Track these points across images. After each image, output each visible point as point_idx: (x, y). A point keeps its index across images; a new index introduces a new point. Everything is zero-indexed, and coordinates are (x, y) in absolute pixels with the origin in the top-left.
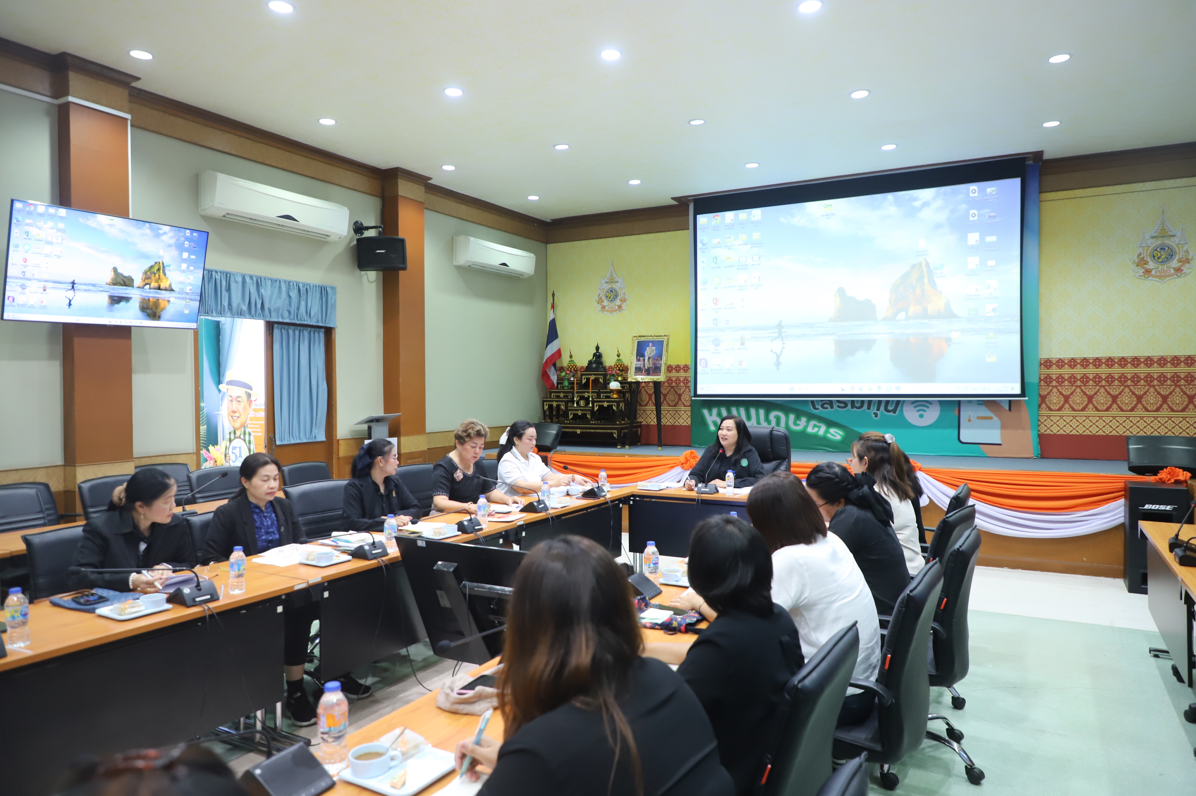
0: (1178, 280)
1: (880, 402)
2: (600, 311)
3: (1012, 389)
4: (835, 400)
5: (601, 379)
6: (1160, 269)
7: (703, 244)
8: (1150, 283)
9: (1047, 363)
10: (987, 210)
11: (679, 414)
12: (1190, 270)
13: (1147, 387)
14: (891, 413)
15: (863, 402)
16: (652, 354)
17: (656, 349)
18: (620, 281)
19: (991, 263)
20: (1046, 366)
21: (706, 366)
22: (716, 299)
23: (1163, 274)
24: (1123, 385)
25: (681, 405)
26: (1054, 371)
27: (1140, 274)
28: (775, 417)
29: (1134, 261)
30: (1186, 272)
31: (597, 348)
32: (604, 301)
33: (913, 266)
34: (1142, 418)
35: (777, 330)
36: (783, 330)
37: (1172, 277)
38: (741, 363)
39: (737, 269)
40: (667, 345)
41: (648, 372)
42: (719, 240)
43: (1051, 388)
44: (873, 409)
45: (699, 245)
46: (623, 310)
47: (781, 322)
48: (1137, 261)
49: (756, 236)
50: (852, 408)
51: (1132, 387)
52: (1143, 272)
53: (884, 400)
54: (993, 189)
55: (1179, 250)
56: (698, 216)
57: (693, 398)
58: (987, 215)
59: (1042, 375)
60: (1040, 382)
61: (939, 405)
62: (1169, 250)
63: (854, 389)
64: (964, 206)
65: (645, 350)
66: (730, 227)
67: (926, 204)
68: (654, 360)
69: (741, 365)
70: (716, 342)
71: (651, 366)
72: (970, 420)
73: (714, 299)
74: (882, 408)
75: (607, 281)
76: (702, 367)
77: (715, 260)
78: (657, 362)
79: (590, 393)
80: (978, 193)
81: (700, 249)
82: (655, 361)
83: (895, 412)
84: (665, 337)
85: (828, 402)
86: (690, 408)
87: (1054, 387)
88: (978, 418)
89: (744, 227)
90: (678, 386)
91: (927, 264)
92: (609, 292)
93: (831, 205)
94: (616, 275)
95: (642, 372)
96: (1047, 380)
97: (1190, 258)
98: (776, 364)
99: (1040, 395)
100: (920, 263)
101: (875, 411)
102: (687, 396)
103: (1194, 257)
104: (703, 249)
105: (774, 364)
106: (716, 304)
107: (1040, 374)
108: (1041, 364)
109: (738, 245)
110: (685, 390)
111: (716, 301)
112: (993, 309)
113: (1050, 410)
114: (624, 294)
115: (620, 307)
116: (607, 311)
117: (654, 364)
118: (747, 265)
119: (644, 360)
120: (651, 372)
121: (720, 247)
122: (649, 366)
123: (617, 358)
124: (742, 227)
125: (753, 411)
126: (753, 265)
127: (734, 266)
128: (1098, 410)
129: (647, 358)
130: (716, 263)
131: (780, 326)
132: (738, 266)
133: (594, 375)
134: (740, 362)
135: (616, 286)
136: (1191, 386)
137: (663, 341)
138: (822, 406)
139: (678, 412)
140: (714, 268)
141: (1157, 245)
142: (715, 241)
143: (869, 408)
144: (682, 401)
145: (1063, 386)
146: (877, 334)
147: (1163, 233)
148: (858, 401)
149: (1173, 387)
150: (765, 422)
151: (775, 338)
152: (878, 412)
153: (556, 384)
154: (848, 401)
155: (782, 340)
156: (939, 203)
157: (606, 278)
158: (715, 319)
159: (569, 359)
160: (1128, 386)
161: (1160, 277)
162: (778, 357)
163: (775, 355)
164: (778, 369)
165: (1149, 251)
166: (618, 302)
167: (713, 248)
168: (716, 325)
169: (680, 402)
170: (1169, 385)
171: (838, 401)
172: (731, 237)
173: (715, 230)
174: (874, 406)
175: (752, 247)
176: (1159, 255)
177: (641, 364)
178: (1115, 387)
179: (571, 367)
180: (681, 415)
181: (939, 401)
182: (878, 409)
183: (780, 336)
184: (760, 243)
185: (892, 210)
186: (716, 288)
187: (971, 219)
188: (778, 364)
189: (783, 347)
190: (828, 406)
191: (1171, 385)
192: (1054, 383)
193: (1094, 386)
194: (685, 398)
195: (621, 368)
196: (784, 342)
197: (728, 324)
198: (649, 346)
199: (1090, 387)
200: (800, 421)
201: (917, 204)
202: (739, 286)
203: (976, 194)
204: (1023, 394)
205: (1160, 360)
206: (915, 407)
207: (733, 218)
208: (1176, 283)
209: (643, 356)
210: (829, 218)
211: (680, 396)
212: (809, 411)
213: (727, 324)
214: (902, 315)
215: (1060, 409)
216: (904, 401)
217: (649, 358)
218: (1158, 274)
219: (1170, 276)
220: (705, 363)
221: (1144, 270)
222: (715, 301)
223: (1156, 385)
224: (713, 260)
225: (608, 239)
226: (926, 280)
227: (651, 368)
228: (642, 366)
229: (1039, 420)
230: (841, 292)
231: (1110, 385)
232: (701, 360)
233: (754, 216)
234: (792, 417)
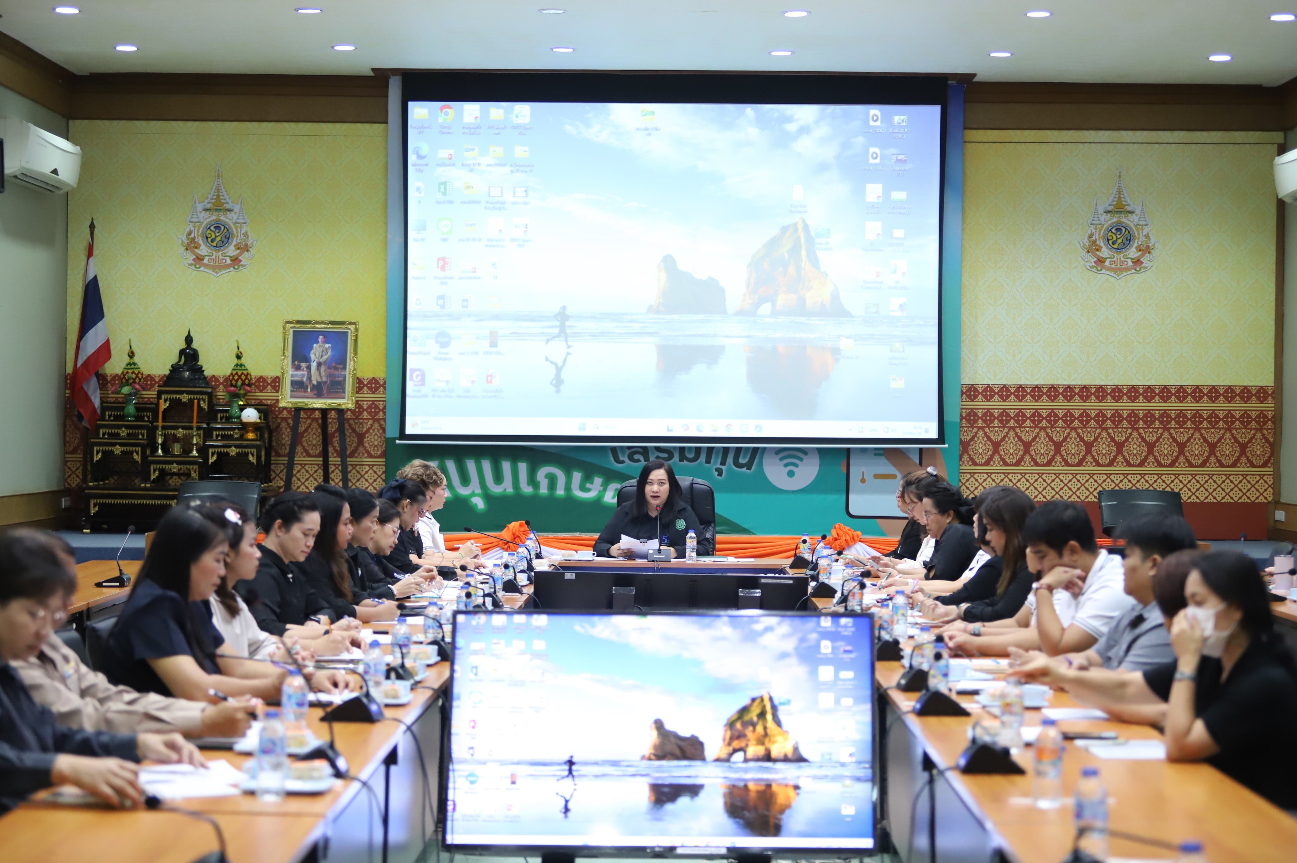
0: (1136, 276)
1: (726, 450)
2: (191, 265)
3: (926, 431)
4: (651, 447)
5: (204, 402)
6: (1115, 259)
7: (420, 157)
8: (1104, 278)
9: (971, 392)
10: (893, 151)
11: (358, 472)
12: (1151, 264)
13: (1099, 431)
14: (744, 469)
15: (698, 450)
16: (325, 358)
17: (333, 348)
18: (237, 208)
19: (899, 233)
20: (969, 396)
21: (423, 382)
22: (443, 259)
23: (1118, 266)
24: (1068, 427)
25: (363, 454)
26: (981, 404)
27: (1091, 265)
28: (546, 477)
29: (1084, 245)
30: (1146, 265)
31: (189, 340)
32: (200, 245)
33: (784, 229)
34: (1091, 475)
35: (558, 323)
36: (567, 324)
37: (1130, 272)
38: (489, 378)
39: (486, 208)
40: (356, 341)
41: (319, 391)
42: (452, 151)
43: (975, 430)
44: (715, 463)
45: (412, 158)
46: (243, 266)
47: (564, 308)
48: (1087, 244)
49: (521, 152)
50: (681, 460)
51: (1079, 431)
52: (1095, 262)
53: (733, 448)
54: (902, 117)
55: (1139, 235)
56: (411, 104)
57: (397, 442)
58: (894, 158)
59: (964, 411)
60: (961, 420)
61: (818, 456)
62: (1127, 232)
63: (688, 428)
64: (860, 140)
65: (311, 348)
66: (473, 130)
67: (804, 130)
68: (329, 368)
69: (491, 382)
70: (444, 340)
71: (324, 379)
72: (863, 481)
73: (439, 259)
74: (730, 460)
75: (209, 206)
76: (415, 385)
77: (442, 187)
78: (336, 373)
79: (195, 429)
80: (881, 122)
81: (414, 165)
82: (332, 371)
83: (749, 468)
84: (350, 327)
85: (641, 450)
86: (384, 460)
87: (979, 428)
88: (876, 476)
89: (498, 134)
90: (357, 418)
91: (806, 227)
92: (212, 228)
93: (653, 113)
94: (227, 197)
95: (306, 391)
96: (970, 417)
97: (1150, 245)
98: (554, 382)
99: (962, 442)
100: (795, 225)
101: (718, 466)
102: (376, 437)
103: (1156, 246)
104: (419, 165)
105: (551, 383)
106: (443, 269)
107: (962, 409)
108: (963, 393)
109: (487, 165)
110: (372, 425)
111: (443, 263)
112: (901, 306)
113: (975, 464)
114: (246, 235)
115: (236, 261)
116: (206, 266)
117: (330, 376)
118: (504, 203)
119: (309, 368)
120: (325, 391)
121: (454, 165)
122: (319, 380)
123: (236, 361)
124: (495, 134)
125: (506, 466)
126: (514, 203)
127: (479, 202)
128: (1037, 464)
129: (314, 365)
130: (444, 194)
131: (562, 316)
132: (487, 202)
133: (188, 393)
134: (488, 376)
135: (228, 219)
136: (1151, 430)
137: (347, 332)
138: (631, 458)
139: (357, 468)
140: (440, 203)
141: (1112, 224)
142: (443, 154)
143: (708, 461)
144: (365, 447)
145: (992, 427)
146: (727, 336)
147: (1119, 208)
148: (690, 448)
149: (1129, 431)
150: (528, 485)
151: (554, 337)
152: (723, 467)
153: (99, 411)
154: (675, 448)
155: (566, 341)
156: (824, 130)
157: (206, 201)
158: (442, 297)
159: (127, 359)
160: (1075, 429)
161: (1115, 270)
162: (559, 370)
163: (553, 366)
164: (558, 391)
165: (1102, 231)
166: (231, 251)
167: (438, 165)
168: (443, 307)
169: (361, 449)
170: (1125, 428)
171: (657, 449)
172: (473, 150)
173: (444, 133)
174: (717, 457)
175: (512, 172)
176: (1115, 239)
177: (303, 376)
178: (1058, 429)
179: (134, 376)
180: (363, 473)
181: (818, 449)
182: (723, 463)
183: (563, 333)
184: (528, 166)
185: (753, 132)
186: (444, 240)
187: (871, 161)
188: (558, 382)
189: (568, 354)
190: (642, 459)
191: (1127, 428)
192: (980, 423)
193: (1032, 427)
194: (373, 440)
195: (247, 382)
196: (570, 344)
197: (467, 307)
198: (317, 342)
199: (1027, 429)
200: (592, 483)
201: (791, 127)
202: (488, 240)
203: (878, 123)
204: (941, 439)
205: (1114, 390)
206: (781, 459)
207: (478, 114)
208: (1134, 279)
209: (307, 360)
210: (649, 135)
211: (361, 437)
212: (607, 466)
213: (463, 307)
214: (766, 309)
215: (987, 463)
216: (765, 449)
217: (319, 364)
218: (1113, 266)
219: (1127, 269)
220: (419, 378)
221: (1096, 259)
222: (441, 263)
223: (1110, 428)
224: (440, 188)
225: (211, 124)
226: (803, 253)
227: (326, 382)
228: (305, 379)
229: (960, 480)
230: (669, 262)
231: (1052, 427)
232: (413, 371)
233: (517, 117)
234: (577, 476)
